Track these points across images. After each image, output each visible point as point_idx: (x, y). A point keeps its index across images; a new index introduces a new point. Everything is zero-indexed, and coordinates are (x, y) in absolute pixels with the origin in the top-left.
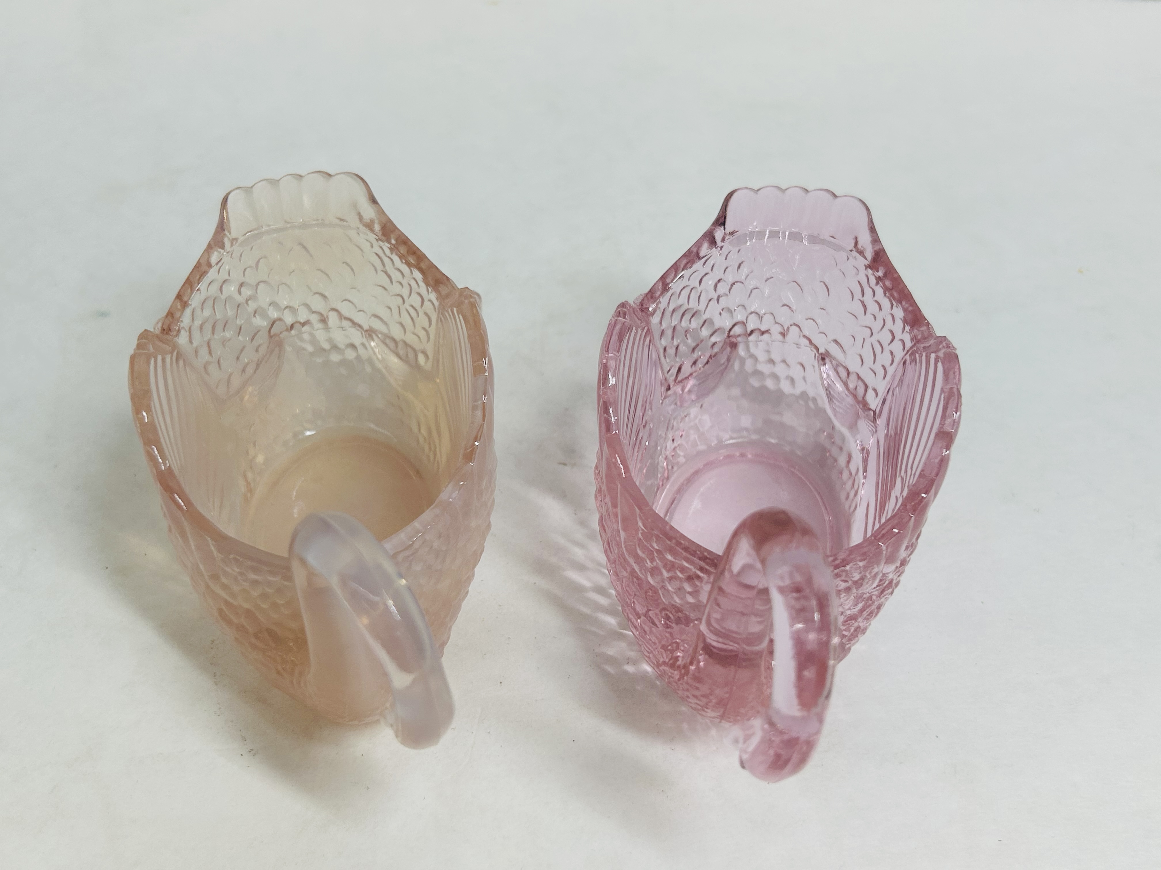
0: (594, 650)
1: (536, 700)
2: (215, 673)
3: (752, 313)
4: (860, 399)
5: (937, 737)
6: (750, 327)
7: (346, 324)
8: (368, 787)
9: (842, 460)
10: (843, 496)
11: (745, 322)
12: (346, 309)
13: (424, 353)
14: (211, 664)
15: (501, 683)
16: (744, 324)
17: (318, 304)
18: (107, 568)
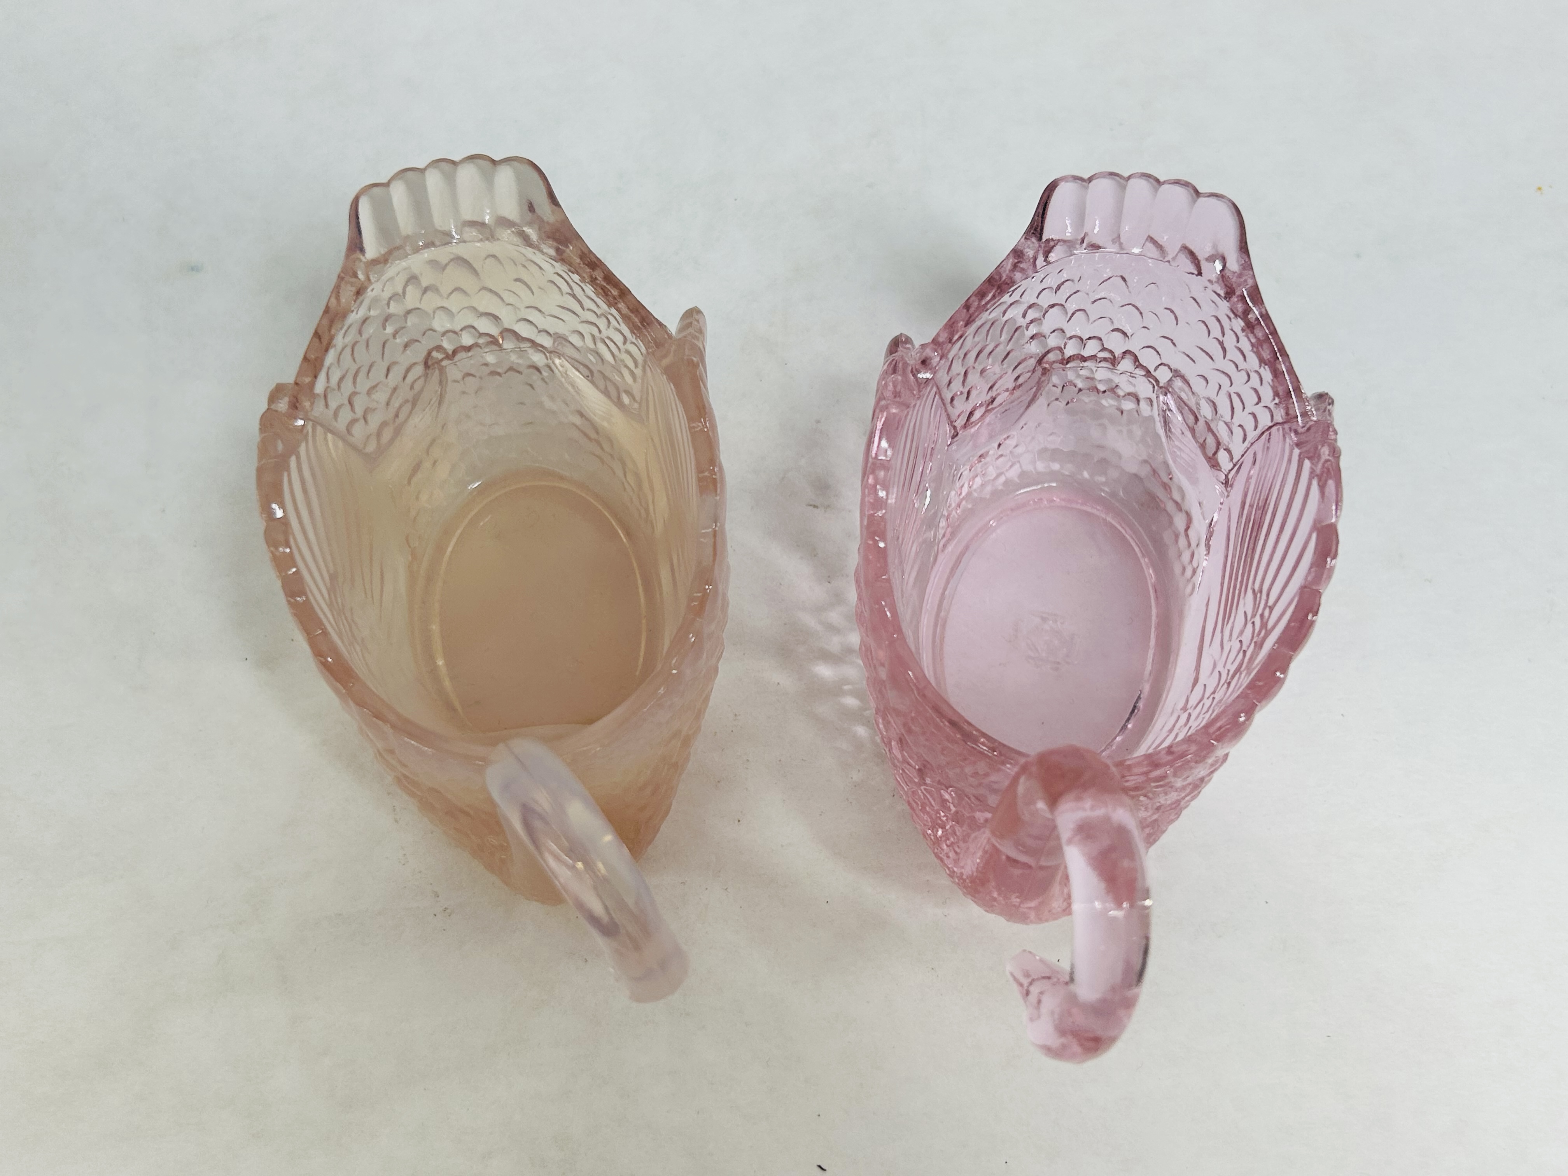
0: (852, 778)
1: (782, 846)
2: (394, 806)
3: (1071, 338)
4: (1210, 455)
5: (1267, 903)
6: (1069, 351)
7: (525, 345)
8: (585, 959)
9: (1179, 522)
10: (1177, 570)
11: (1063, 348)
12: (525, 331)
13: (628, 393)
14: (389, 794)
15: (739, 821)
16: (1060, 349)
17: (485, 326)
18: (246, 659)
